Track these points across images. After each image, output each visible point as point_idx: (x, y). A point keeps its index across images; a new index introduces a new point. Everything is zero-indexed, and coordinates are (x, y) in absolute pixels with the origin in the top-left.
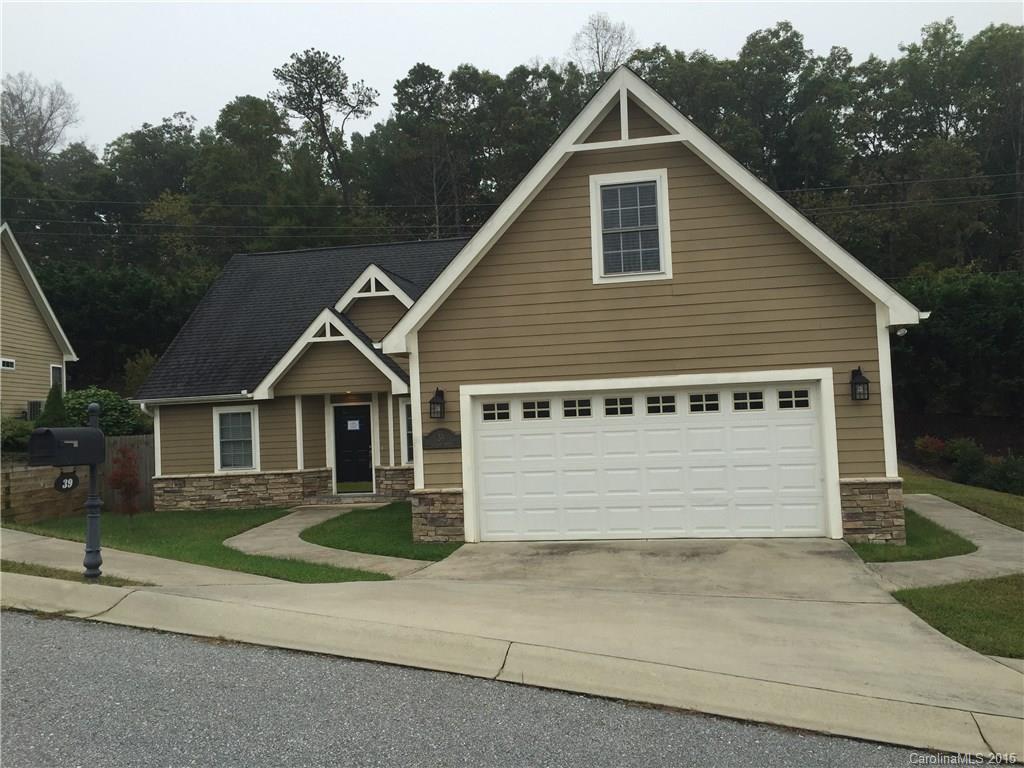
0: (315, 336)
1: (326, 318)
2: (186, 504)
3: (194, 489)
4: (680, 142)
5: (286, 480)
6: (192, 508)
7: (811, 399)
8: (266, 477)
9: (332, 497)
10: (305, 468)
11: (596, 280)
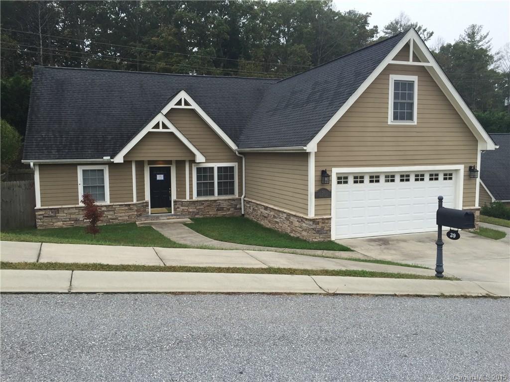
0: (153, 128)
1: (160, 118)
2: (60, 224)
3: (65, 215)
4: (423, 66)
5: (127, 208)
6: (64, 226)
7: (453, 177)
8: (114, 207)
9: (148, 216)
10: (137, 201)
11: (389, 123)
